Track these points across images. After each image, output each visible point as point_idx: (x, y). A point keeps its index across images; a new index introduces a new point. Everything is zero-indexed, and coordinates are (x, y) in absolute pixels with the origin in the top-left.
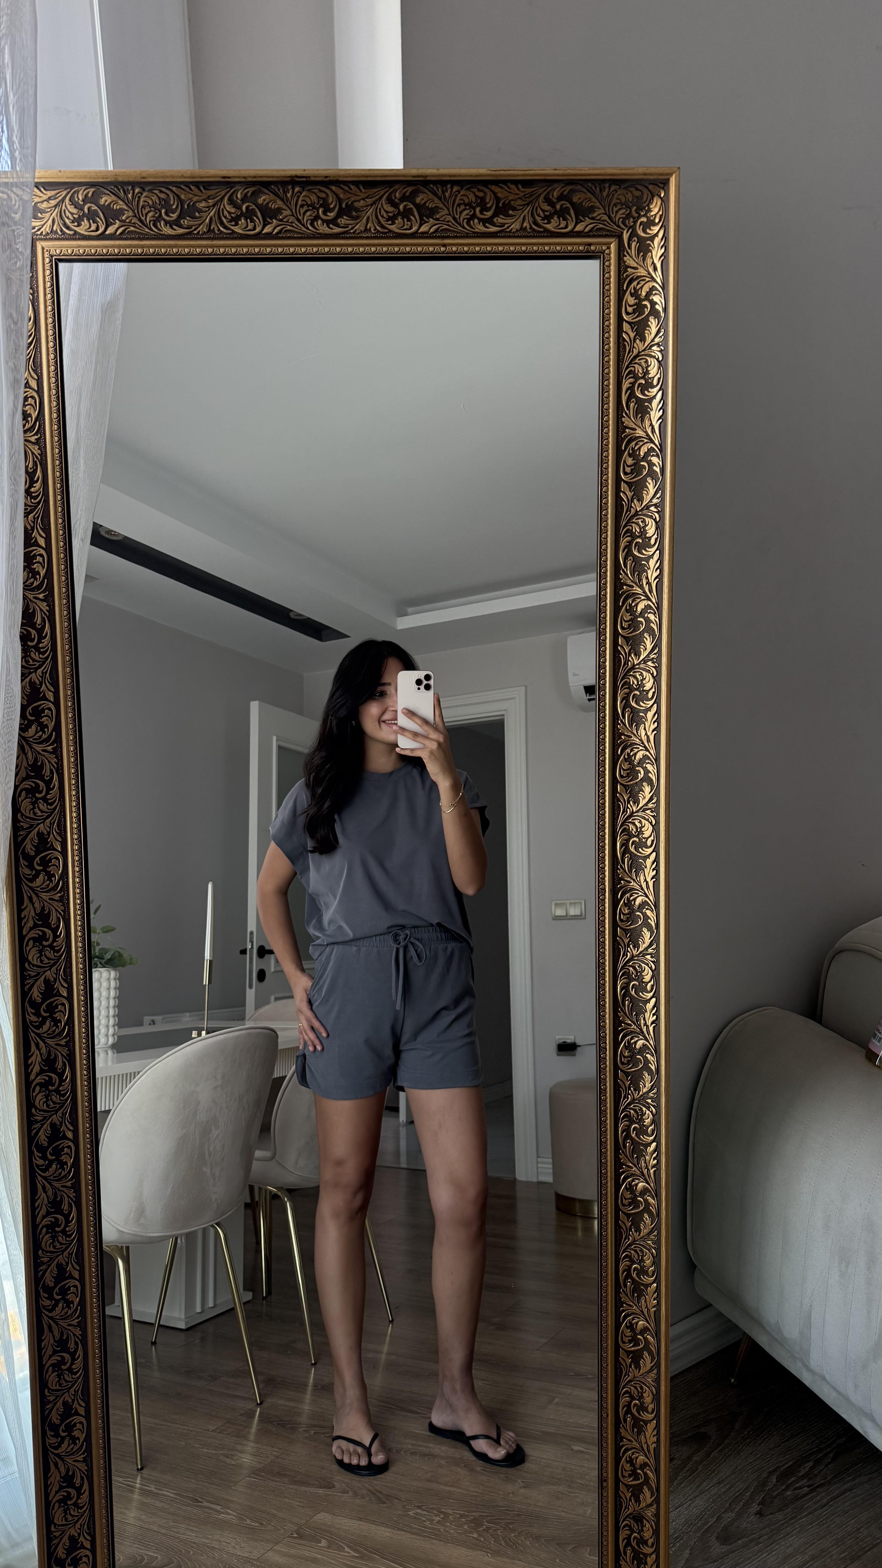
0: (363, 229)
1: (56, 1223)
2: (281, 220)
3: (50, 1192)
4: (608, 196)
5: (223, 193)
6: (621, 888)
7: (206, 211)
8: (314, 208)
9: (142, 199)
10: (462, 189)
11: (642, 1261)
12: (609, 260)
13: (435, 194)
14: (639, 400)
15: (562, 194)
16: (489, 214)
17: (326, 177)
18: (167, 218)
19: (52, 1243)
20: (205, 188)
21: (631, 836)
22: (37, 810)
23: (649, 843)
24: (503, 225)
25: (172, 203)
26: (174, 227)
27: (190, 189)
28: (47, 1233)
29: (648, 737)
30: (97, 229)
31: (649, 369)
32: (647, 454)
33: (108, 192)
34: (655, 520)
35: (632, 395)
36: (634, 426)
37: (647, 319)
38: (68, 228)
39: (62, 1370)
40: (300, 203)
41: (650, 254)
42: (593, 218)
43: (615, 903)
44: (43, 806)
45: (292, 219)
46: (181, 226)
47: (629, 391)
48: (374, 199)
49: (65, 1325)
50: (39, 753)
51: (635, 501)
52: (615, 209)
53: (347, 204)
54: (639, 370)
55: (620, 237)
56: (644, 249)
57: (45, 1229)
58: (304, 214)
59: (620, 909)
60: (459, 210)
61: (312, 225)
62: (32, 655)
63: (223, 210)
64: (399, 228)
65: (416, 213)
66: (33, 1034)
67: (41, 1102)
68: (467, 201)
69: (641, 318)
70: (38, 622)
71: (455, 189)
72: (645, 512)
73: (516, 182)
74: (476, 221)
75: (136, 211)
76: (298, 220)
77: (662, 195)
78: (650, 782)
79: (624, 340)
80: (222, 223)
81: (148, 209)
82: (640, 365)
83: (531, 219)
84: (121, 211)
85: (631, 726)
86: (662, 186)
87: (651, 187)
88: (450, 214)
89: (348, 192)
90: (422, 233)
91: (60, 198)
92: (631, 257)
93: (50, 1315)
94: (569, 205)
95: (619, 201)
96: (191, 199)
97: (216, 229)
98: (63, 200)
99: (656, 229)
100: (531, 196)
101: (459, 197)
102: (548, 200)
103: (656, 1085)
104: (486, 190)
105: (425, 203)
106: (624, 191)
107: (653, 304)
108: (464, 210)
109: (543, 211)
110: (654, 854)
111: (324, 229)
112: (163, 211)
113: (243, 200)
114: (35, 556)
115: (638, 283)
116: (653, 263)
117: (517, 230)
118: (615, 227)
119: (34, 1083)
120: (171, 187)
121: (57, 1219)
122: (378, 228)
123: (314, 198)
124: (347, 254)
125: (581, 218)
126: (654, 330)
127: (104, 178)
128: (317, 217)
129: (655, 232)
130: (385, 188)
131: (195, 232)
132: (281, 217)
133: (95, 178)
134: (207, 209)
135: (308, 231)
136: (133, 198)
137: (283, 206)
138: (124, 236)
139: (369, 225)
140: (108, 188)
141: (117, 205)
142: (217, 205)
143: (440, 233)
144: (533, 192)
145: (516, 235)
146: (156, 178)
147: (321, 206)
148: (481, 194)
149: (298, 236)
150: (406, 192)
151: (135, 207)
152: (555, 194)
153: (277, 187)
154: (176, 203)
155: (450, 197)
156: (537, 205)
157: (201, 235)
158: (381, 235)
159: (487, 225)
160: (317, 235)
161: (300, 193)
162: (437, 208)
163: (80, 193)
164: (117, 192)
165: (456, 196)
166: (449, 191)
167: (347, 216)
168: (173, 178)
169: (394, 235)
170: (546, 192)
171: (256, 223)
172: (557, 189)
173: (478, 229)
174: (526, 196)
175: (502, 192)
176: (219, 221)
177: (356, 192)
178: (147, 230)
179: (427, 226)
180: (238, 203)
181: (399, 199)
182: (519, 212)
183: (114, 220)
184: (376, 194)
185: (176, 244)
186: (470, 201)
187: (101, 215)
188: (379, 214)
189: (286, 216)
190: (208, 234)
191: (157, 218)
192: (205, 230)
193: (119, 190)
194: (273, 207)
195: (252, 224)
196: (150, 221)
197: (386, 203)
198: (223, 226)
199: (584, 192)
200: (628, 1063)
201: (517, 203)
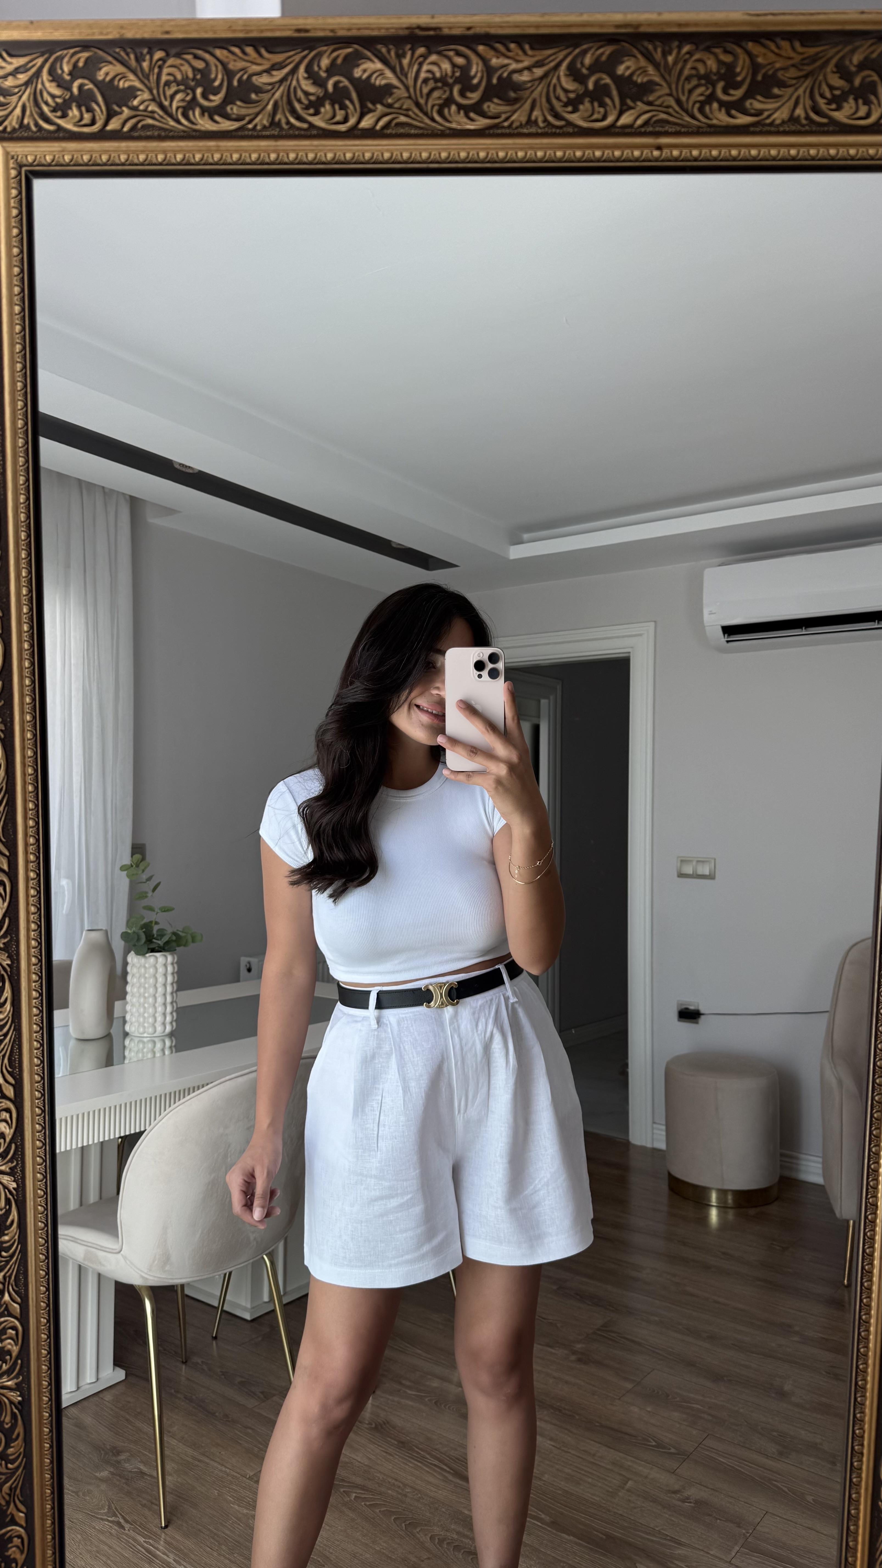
0: (524, 119)
2: (390, 106)
5: (297, 58)
7: (268, 91)
8: (446, 83)
9: (165, 71)
10: (697, 49)
13: (649, 58)
15: (866, 58)
16: (738, 93)
17: (469, 28)
18: (206, 103)
20: (267, 51)
24: (759, 113)
25: (213, 76)
26: (217, 118)
27: (244, 52)
30: (93, 122)
33: (110, 59)
38: (47, 120)
40: (423, 75)
45: (408, 104)
46: (227, 117)
48: (546, 68)
53: (500, 78)
58: (429, 94)
60: (688, 87)
61: (441, 113)
63: (295, 88)
64: (585, 119)
65: (615, 93)
68: (702, 71)
71: (686, 48)
73: (791, 36)
74: (715, 105)
75: (155, 92)
76: (418, 105)
80: (293, 112)
81: (174, 88)
83: (809, 103)
84: (132, 92)
88: (670, 95)
89: (504, 54)
90: (623, 127)
91: (33, 70)
94: (875, 78)
96: (244, 70)
97: (283, 121)
98: (38, 74)
100: (814, 61)
101: (690, 64)
102: (841, 70)
104: (739, 50)
105: (631, 75)
108: (696, 87)
109: (831, 88)
111: (459, 121)
112: (199, 91)
113: (330, 71)
117: (783, 122)
120: (211, 50)
122: (550, 118)
123: (446, 66)
124: (496, 162)
127: (101, 34)
128: (449, 101)
130: (567, 47)
131: (250, 126)
132: (390, 101)
133: (88, 35)
134: (270, 87)
135: (434, 124)
136: (151, 69)
137: (395, 82)
138: (136, 134)
139: (536, 113)
140: (111, 52)
141: (125, 81)
142: (287, 80)
143: (652, 126)
144: (817, 53)
145: (781, 129)
146: (186, 32)
147: (457, 81)
148: (728, 58)
149: (416, 132)
150: (602, 54)
151: (153, 85)
152: (856, 59)
153: (386, 46)
154: (220, 76)
155: (675, 63)
156: (821, 77)
157: (260, 131)
158: (554, 130)
159: (733, 112)
160: (448, 132)
161: (425, 57)
162: (651, 83)
163: (66, 60)
164: (126, 57)
165: (686, 61)
166: (675, 52)
167: (500, 98)
168: (215, 32)
169: (576, 130)
170: (841, 54)
171: (349, 111)
172: (861, 50)
173: (717, 119)
174: (805, 62)
175: (765, 55)
176: (289, 107)
177: (517, 54)
178: (172, 123)
179: (632, 114)
180: (320, 76)
181: (588, 69)
182: (790, 90)
183: (120, 107)
184: (551, 58)
185: (218, 146)
186: (708, 71)
187: (100, 99)
188: (552, 95)
189: (399, 99)
190: (270, 129)
191: (189, 102)
192: (265, 122)
193: (128, 54)
194: (378, 83)
195: (343, 112)
196: (178, 108)
197: (566, 75)
198: (295, 116)
201: (787, 75)
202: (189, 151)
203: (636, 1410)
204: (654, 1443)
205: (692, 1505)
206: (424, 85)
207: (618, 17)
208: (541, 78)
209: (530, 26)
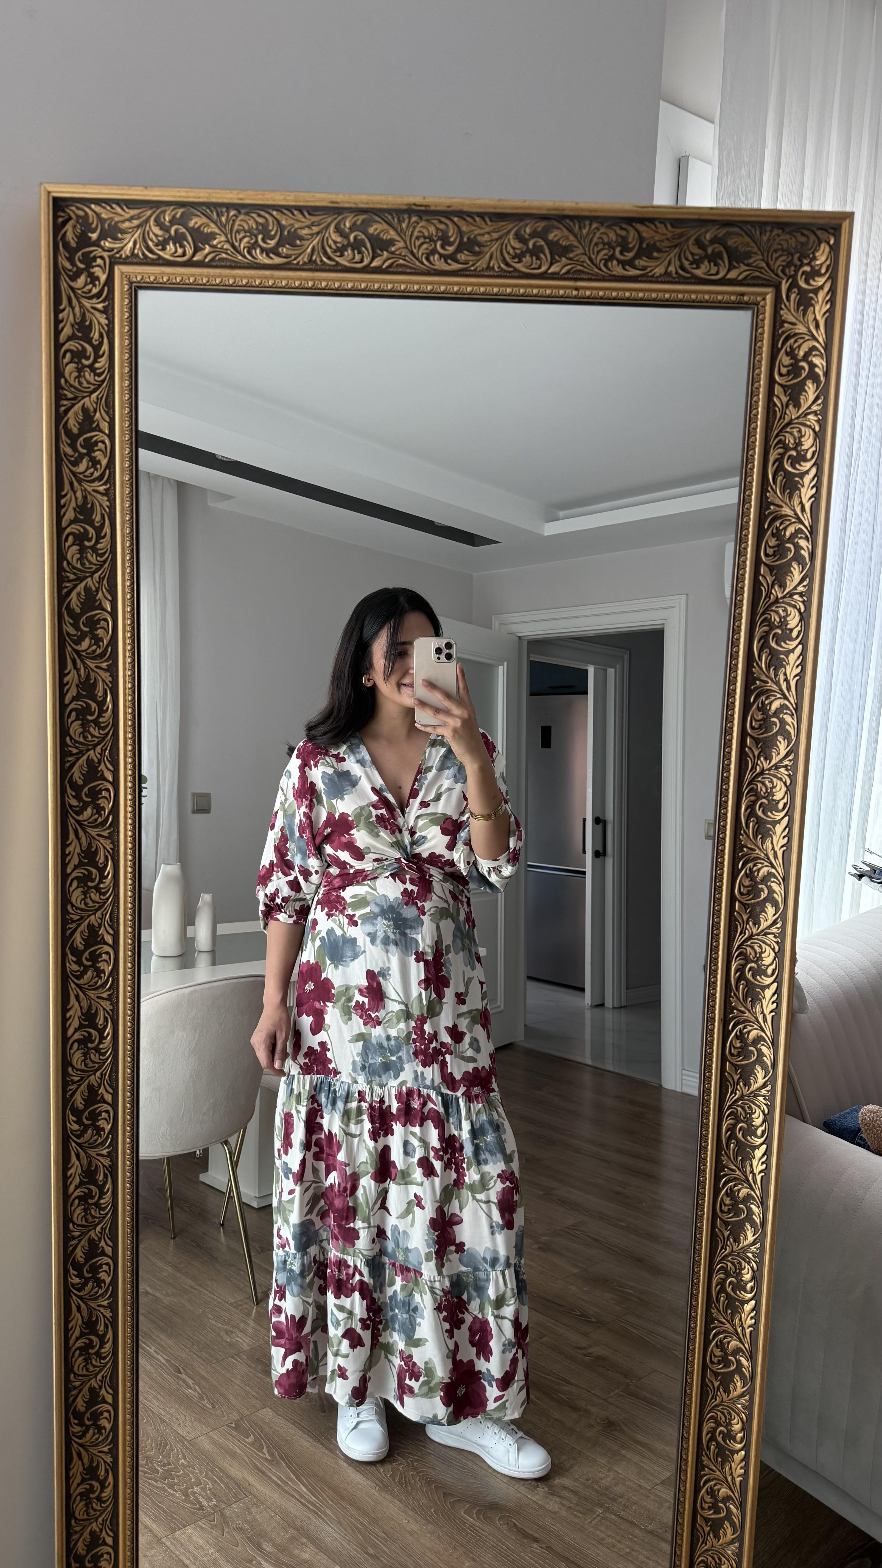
0: (485, 266)
1: (90, 1345)
2: (393, 253)
3: (85, 1313)
4: (768, 240)
5: (329, 220)
6: (734, 1018)
7: (308, 239)
8: (431, 240)
9: (237, 223)
10: (602, 226)
11: (730, 1424)
12: (764, 313)
13: (570, 231)
14: (787, 474)
15: (715, 236)
16: (630, 255)
17: (449, 207)
18: (264, 245)
19: (85, 1366)
20: (310, 214)
21: (747, 960)
22: (88, 900)
23: (769, 971)
24: (644, 268)
25: (270, 228)
26: (271, 255)
27: (293, 214)
28: (80, 1356)
29: (775, 854)
30: (184, 254)
31: (803, 440)
32: (793, 536)
33: (199, 214)
34: (799, 610)
35: (780, 468)
36: (780, 503)
37: (803, 384)
38: (151, 251)
39: (90, 1498)
40: (416, 234)
41: (812, 308)
42: (748, 265)
43: (725, 1034)
44: (95, 896)
45: (405, 252)
46: (279, 255)
47: (777, 464)
48: (500, 233)
49: (95, 1452)
50: (94, 838)
51: (776, 587)
52: (775, 255)
53: (468, 238)
54: (790, 441)
55: (778, 288)
56: (805, 302)
57: (78, 1352)
58: (420, 246)
59: (731, 1041)
60: (596, 250)
61: (427, 259)
62: (92, 730)
63: (327, 239)
64: (527, 267)
65: (547, 251)
66: (74, 1144)
67: (80, 1217)
68: (606, 240)
69: (796, 381)
70: (99, 694)
71: (594, 226)
72: (787, 600)
73: (664, 221)
74: (615, 262)
75: (229, 236)
76: (412, 253)
77: (832, 242)
78: (775, 904)
79: (775, 405)
80: (326, 253)
81: (242, 234)
82: (791, 434)
83: (678, 263)
84: (213, 236)
85: (755, 837)
86: (832, 231)
87: (819, 233)
88: (585, 254)
89: (471, 224)
90: (553, 274)
91: (144, 218)
92: (790, 311)
93: (80, 1441)
94: (722, 249)
95: (780, 247)
96: (292, 225)
97: (318, 260)
98: (147, 221)
99: (820, 281)
100: (681, 237)
101: (597, 235)
102: (699, 243)
103: (761, 1239)
104: (630, 228)
105: (558, 241)
106: (787, 237)
107: (812, 366)
108: (602, 249)
109: (693, 254)
110: (775, 984)
111: (440, 265)
112: (260, 237)
113: (351, 229)
114: (99, 620)
115: (796, 341)
116: (815, 319)
117: (661, 275)
118: (773, 276)
119: (73, 1196)
120: (270, 211)
121: (91, 1341)
122: (503, 266)
123: (432, 230)
124: (465, 293)
125: (735, 264)
126: (811, 397)
127: (194, 198)
128: (434, 251)
129: (820, 284)
130: (515, 221)
131: (295, 262)
132: (393, 249)
133: (185, 197)
134: (309, 237)
135: (423, 266)
136: (227, 221)
137: (397, 238)
138: (214, 264)
139: (493, 262)
140: (200, 209)
141: (208, 228)
142: (321, 233)
143: (572, 274)
144: (683, 233)
145: (659, 280)
146: (254, 200)
147: (439, 239)
148: (623, 233)
149: (411, 271)
150: (538, 227)
151: (228, 231)
152: (708, 236)
153: (392, 215)
154: (275, 228)
155: (588, 234)
156: (686, 247)
157: (302, 266)
158: (505, 274)
159: (627, 267)
160: (432, 271)
161: (418, 223)
162: (571, 245)
163: (168, 212)
164: (210, 214)
165: (595, 233)
166: (587, 228)
167: (468, 251)
168: (274, 201)
169: (520, 274)
170: (698, 233)
171: (364, 255)
172: (711, 231)
173: (616, 271)
174: (675, 237)
175: (647, 232)
176: (322, 251)
177: (481, 224)
178: (240, 257)
179: (558, 266)
180: (345, 232)
181: (529, 235)
182: (665, 255)
183: (204, 245)
184: (504, 228)
185: (272, 275)
186: (610, 240)
187: (190, 239)
188: (504, 251)
189: (399, 249)
190: (309, 265)
191: (253, 244)
192: (305, 260)
193: (212, 211)
194: (384, 237)
195: (360, 256)
196: (244, 248)
197: (514, 239)
198: (326, 256)
199: (741, 235)
200: (729, 1212)
201: (664, 244)
202: (252, 278)
206: (416, 241)
207: (549, 204)
208: (497, 240)
209: (490, 207)
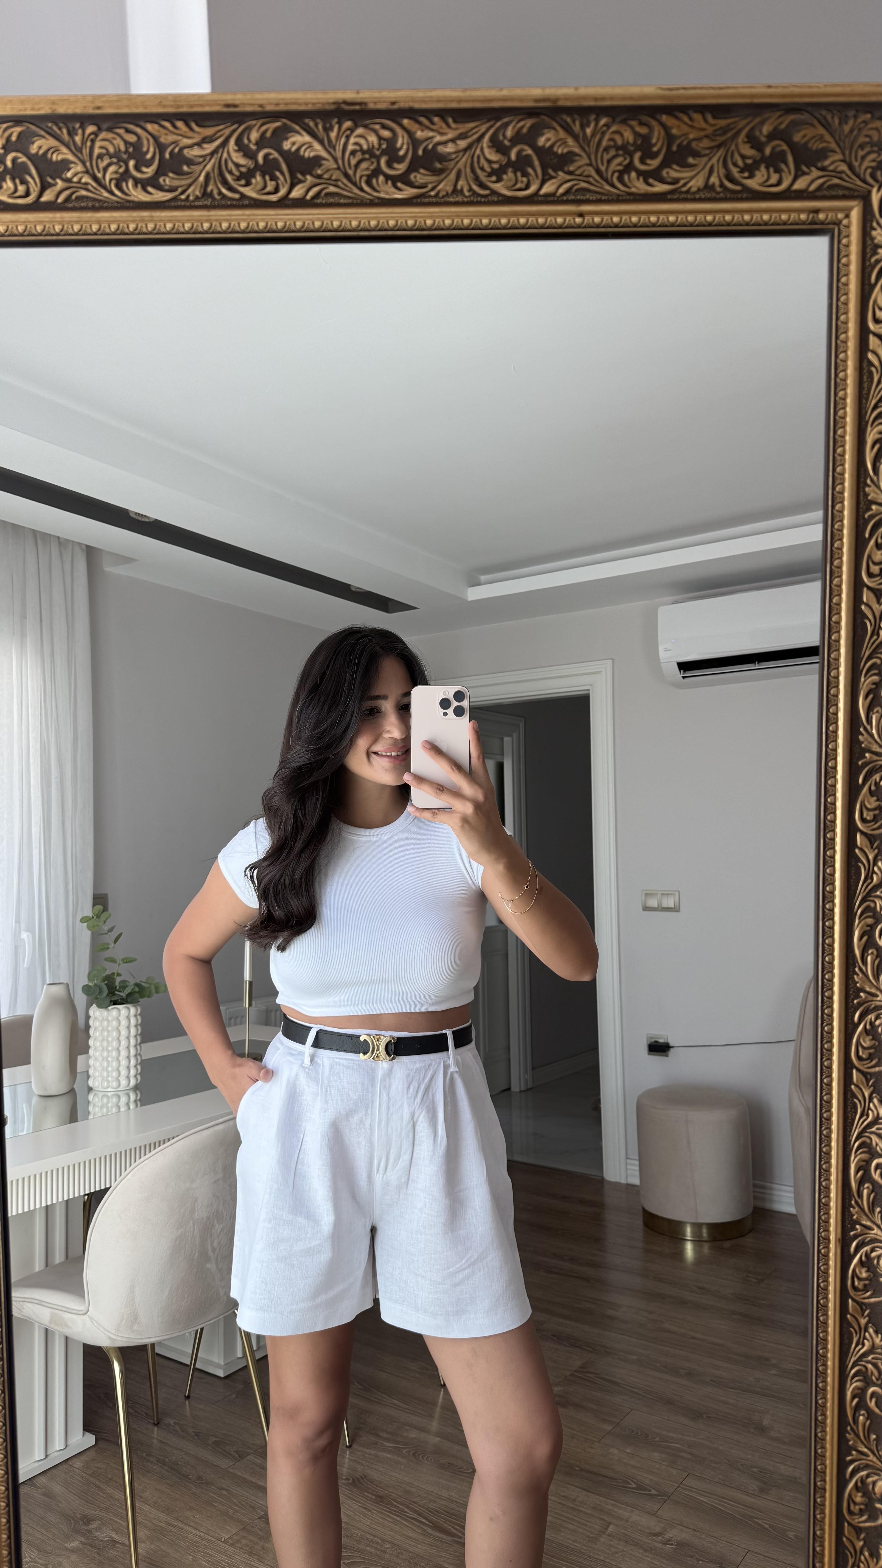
0: (450, 189)
2: (319, 177)
4: (851, 131)
5: (227, 132)
6: (856, 1237)
7: (200, 163)
8: (373, 155)
9: (98, 144)
10: (614, 121)
12: (847, 236)
13: (568, 130)
15: (775, 129)
16: (654, 163)
17: (393, 103)
18: (138, 175)
20: (198, 125)
21: (872, 1153)
24: (675, 181)
25: (145, 149)
26: (150, 189)
27: (175, 126)
30: (27, 194)
33: (43, 133)
40: (350, 147)
42: (823, 169)
45: (336, 175)
46: (160, 188)
48: (469, 140)
52: (861, 153)
53: (425, 150)
55: (866, 200)
58: (357, 165)
60: (606, 157)
61: (368, 183)
63: (226, 161)
64: (509, 188)
65: (537, 163)
68: (619, 142)
71: (603, 121)
73: (702, 109)
74: (633, 175)
75: (88, 164)
76: (346, 175)
79: (871, 364)
80: (225, 183)
81: (106, 161)
83: (722, 171)
84: (65, 165)
85: (872, 976)
88: (590, 165)
89: (428, 127)
90: (547, 195)
94: (785, 147)
95: (867, 140)
96: (175, 143)
97: (215, 192)
100: (726, 132)
101: (607, 135)
102: (752, 140)
104: (654, 123)
105: (552, 146)
108: (614, 157)
109: (743, 157)
111: (387, 190)
112: (132, 163)
113: (260, 144)
117: (699, 190)
118: (859, 183)
120: (142, 124)
122: (475, 188)
123: (373, 139)
124: (423, 230)
125: (804, 168)
127: (33, 109)
128: (377, 172)
130: (489, 121)
131: (183, 197)
132: (319, 172)
133: (21, 110)
134: (201, 160)
135: (362, 194)
136: (84, 142)
137: (324, 154)
138: (70, 205)
139: (461, 183)
140: (43, 126)
141: (58, 155)
142: (218, 153)
143: (574, 195)
144: (728, 125)
145: (697, 196)
146: (118, 108)
147: (384, 153)
148: (643, 130)
149: (346, 201)
150: (523, 127)
151: (87, 158)
152: (766, 129)
153: (313, 120)
154: (152, 149)
155: (593, 134)
156: (733, 147)
157: (192, 201)
158: (479, 199)
159: (651, 181)
160: (376, 201)
161: (352, 130)
162: (571, 153)
164: (58, 132)
165: (603, 133)
166: (592, 125)
167: (426, 169)
168: (146, 108)
169: (500, 198)
170: (751, 125)
171: (280, 182)
172: (770, 121)
173: (635, 187)
174: (718, 132)
175: (679, 127)
176: (220, 178)
177: (441, 127)
178: (106, 194)
179: (553, 184)
180: (251, 149)
181: (510, 141)
182: (704, 160)
183: (54, 179)
184: (474, 131)
185: (152, 217)
186: (626, 142)
187: (34, 171)
188: (476, 165)
189: (328, 171)
190: (203, 200)
191: (122, 174)
192: (197, 193)
193: (60, 129)
194: (306, 155)
195: (274, 183)
196: (111, 180)
197: (489, 147)
198: (226, 186)
199: (813, 125)
200: (861, 1513)
201: (701, 145)
202: (123, 222)
203: (615, 1451)
204: (634, 1486)
205: (674, 1546)
206: (351, 157)
207: (537, 92)
208: (465, 150)
209: (452, 100)
